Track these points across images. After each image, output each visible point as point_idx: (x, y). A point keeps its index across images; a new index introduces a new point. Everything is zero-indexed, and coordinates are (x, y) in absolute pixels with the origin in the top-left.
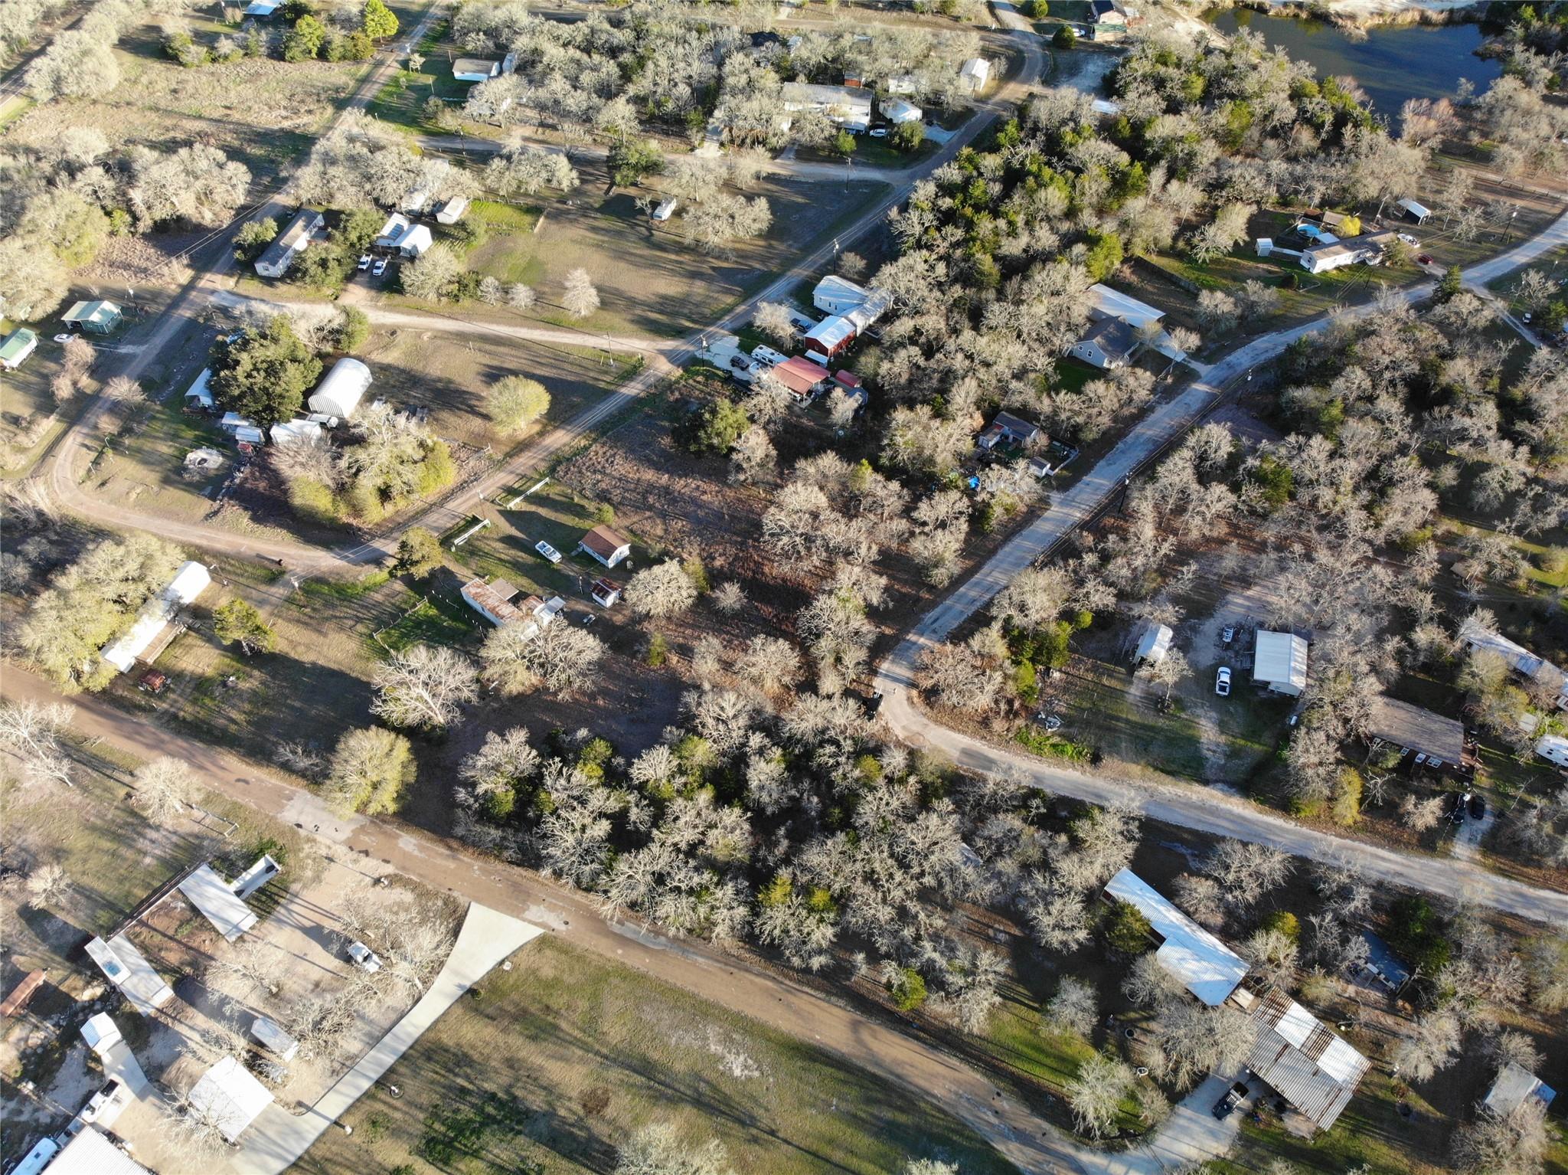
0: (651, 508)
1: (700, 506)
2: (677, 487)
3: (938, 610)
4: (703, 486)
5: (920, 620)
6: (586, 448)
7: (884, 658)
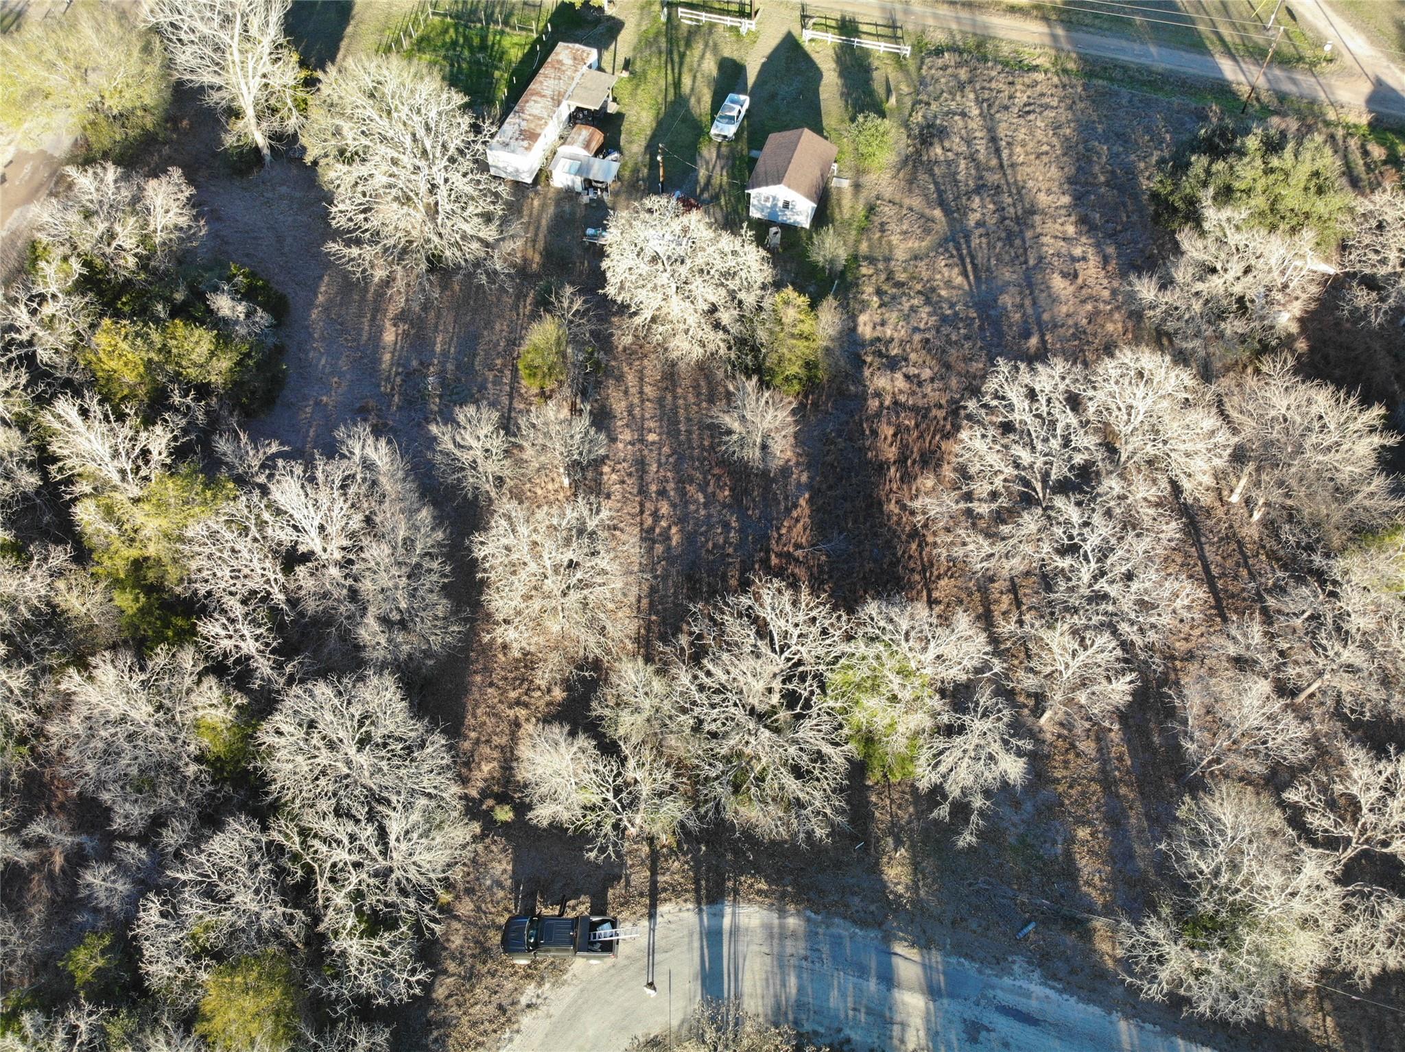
0: (954, 211)
1: (1031, 283)
2: (1052, 227)
3: (1077, 1010)
4: (1091, 270)
5: (999, 962)
6: (1035, 68)
7: (780, 902)
